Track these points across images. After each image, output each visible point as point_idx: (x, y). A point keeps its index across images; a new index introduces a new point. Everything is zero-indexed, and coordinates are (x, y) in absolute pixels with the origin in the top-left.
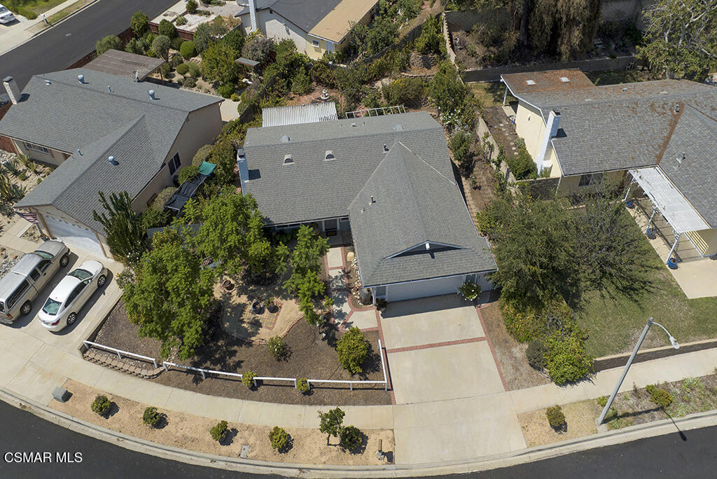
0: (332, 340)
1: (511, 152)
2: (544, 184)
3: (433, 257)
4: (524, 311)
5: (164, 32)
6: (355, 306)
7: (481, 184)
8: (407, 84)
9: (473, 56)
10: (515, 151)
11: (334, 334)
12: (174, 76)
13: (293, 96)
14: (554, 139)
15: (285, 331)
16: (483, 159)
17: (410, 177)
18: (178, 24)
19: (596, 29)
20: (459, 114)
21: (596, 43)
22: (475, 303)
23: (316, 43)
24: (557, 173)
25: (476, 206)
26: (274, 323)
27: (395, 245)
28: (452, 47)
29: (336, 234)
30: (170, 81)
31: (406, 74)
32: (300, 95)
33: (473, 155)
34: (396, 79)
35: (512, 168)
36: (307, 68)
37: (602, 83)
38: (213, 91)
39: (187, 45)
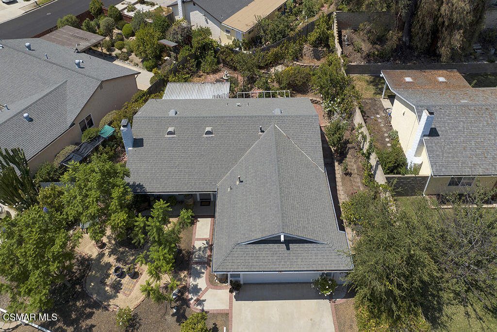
0: (181, 317)
1: (384, 144)
2: (413, 180)
3: (288, 249)
4: (379, 318)
5: (111, 15)
6: (211, 282)
7: (352, 172)
8: (297, 71)
9: (359, 52)
10: (388, 142)
11: (185, 311)
12: (114, 50)
13: (202, 74)
14: (426, 138)
15: (139, 301)
16: (356, 147)
17: (278, 161)
18: (128, 11)
19: (477, 35)
20: (340, 103)
21: (475, 47)
22: (330, 298)
23: (228, 31)
24: (426, 171)
25: (345, 192)
26: (131, 291)
27: (251, 231)
28: (341, 42)
29: (209, 205)
30: (110, 55)
31: (298, 63)
32: (208, 73)
33: (347, 142)
34: (288, 66)
35: (381, 161)
36: (216, 52)
37: (479, 85)
38: (141, 65)
39: (128, 27)
